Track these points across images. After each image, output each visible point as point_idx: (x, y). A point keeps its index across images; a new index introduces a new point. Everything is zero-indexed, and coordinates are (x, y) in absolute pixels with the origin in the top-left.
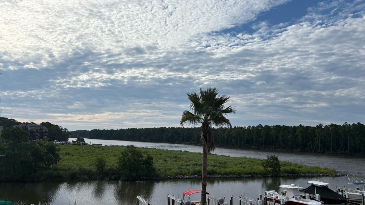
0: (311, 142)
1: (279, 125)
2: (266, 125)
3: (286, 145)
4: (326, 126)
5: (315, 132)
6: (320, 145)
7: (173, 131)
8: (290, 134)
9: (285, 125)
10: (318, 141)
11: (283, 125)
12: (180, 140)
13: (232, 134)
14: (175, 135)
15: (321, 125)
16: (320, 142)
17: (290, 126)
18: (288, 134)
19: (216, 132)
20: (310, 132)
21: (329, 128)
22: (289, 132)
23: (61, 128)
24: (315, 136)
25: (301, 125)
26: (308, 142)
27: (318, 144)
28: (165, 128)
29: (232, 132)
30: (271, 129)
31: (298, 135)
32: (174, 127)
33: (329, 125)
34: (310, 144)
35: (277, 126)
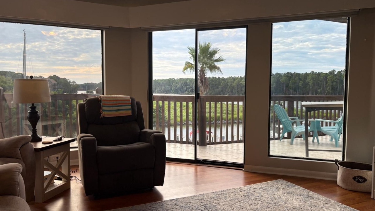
0: (322, 89)
1: (290, 72)
2: (277, 73)
3: (297, 93)
4: (339, 72)
5: (326, 79)
6: (330, 91)
7: (182, 82)
8: (301, 81)
9: (296, 72)
10: (329, 88)
11: (295, 72)
12: (189, 91)
13: (241, 83)
14: (184, 86)
15: (334, 71)
16: (331, 88)
17: (301, 73)
18: (299, 81)
19: (225, 81)
20: (321, 78)
21: (342, 73)
22: (300, 79)
23: (69, 81)
24: (327, 83)
25: (313, 72)
26: (319, 89)
27: (329, 90)
28: (173, 79)
29: (242, 81)
30: (281, 77)
31: (309, 82)
32: (182, 78)
33: (342, 71)
34: (321, 91)
35: (288, 73)
